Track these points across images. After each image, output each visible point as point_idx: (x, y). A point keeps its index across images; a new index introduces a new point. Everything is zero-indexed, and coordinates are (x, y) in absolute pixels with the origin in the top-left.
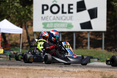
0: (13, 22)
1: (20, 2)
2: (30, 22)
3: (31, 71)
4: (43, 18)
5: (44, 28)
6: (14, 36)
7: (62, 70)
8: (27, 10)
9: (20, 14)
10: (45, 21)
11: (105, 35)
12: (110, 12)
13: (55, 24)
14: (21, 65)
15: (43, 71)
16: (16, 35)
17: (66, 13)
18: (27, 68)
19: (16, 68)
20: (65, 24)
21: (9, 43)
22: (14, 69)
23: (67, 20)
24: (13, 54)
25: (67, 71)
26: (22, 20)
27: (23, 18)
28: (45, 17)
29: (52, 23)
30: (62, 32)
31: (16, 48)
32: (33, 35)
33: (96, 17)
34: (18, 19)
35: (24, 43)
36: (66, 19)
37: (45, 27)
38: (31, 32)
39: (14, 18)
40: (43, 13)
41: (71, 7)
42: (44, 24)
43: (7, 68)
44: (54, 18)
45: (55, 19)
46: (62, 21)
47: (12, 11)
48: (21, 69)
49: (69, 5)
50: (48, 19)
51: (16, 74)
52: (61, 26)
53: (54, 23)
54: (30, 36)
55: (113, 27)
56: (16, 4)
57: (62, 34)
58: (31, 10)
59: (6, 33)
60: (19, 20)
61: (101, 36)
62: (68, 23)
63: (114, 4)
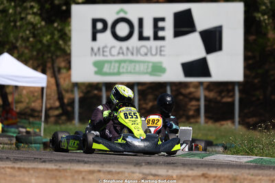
0: (23, 58)
1: (39, 12)
2: (64, 61)
3: (68, 174)
4: (96, 49)
5: (96, 73)
6: (27, 93)
7: (140, 173)
8: (56, 32)
9: (41, 42)
10: (100, 58)
11: (240, 91)
12: (252, 38)
13: (122, 65)
14: (44, 162)
15: (95, 175)
16: (31, 91)
17: (148, 39)
18: (57, 167)
19: (33, 169)
20: (146, 64)
21: (14, 109)
22: (27, 170)
23: (152, 55)
24: (24, 134)
25: (152, 175)
26: (45, 56)
27: (49, 51)
28: (99, 49)
29: (116, 61)
30: (139, 84)
31: (31, 120)
32: (72, 91)
33: (220, 49)
34: (35, 53)
35: (51, 108)
36: (149, 54)
37: (99, 72)
38: (67, 82)
39: (26, 51)
40: (94, 38)
41: (161, 24)
42: (96, 64)
43: (12, 168)
44: (121, 51)
45: (123, 53)
46: (139, 58)
47: (21, 35)
48: (44, 169)
49: (156, 21)
50: (105, 54)
51: (33, 181)
52: (137, 69)
53: (120, 62)
54: (64, 93)
55: (260, 71)
56: (31, 18)
57: (140, 88)
58: (67, 31)
59: (8, 86)
60: (38, 54)
61: (231, 94)
62: (153, 63)
63: (262, 18)
